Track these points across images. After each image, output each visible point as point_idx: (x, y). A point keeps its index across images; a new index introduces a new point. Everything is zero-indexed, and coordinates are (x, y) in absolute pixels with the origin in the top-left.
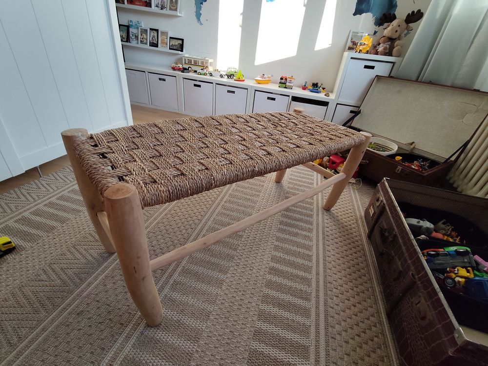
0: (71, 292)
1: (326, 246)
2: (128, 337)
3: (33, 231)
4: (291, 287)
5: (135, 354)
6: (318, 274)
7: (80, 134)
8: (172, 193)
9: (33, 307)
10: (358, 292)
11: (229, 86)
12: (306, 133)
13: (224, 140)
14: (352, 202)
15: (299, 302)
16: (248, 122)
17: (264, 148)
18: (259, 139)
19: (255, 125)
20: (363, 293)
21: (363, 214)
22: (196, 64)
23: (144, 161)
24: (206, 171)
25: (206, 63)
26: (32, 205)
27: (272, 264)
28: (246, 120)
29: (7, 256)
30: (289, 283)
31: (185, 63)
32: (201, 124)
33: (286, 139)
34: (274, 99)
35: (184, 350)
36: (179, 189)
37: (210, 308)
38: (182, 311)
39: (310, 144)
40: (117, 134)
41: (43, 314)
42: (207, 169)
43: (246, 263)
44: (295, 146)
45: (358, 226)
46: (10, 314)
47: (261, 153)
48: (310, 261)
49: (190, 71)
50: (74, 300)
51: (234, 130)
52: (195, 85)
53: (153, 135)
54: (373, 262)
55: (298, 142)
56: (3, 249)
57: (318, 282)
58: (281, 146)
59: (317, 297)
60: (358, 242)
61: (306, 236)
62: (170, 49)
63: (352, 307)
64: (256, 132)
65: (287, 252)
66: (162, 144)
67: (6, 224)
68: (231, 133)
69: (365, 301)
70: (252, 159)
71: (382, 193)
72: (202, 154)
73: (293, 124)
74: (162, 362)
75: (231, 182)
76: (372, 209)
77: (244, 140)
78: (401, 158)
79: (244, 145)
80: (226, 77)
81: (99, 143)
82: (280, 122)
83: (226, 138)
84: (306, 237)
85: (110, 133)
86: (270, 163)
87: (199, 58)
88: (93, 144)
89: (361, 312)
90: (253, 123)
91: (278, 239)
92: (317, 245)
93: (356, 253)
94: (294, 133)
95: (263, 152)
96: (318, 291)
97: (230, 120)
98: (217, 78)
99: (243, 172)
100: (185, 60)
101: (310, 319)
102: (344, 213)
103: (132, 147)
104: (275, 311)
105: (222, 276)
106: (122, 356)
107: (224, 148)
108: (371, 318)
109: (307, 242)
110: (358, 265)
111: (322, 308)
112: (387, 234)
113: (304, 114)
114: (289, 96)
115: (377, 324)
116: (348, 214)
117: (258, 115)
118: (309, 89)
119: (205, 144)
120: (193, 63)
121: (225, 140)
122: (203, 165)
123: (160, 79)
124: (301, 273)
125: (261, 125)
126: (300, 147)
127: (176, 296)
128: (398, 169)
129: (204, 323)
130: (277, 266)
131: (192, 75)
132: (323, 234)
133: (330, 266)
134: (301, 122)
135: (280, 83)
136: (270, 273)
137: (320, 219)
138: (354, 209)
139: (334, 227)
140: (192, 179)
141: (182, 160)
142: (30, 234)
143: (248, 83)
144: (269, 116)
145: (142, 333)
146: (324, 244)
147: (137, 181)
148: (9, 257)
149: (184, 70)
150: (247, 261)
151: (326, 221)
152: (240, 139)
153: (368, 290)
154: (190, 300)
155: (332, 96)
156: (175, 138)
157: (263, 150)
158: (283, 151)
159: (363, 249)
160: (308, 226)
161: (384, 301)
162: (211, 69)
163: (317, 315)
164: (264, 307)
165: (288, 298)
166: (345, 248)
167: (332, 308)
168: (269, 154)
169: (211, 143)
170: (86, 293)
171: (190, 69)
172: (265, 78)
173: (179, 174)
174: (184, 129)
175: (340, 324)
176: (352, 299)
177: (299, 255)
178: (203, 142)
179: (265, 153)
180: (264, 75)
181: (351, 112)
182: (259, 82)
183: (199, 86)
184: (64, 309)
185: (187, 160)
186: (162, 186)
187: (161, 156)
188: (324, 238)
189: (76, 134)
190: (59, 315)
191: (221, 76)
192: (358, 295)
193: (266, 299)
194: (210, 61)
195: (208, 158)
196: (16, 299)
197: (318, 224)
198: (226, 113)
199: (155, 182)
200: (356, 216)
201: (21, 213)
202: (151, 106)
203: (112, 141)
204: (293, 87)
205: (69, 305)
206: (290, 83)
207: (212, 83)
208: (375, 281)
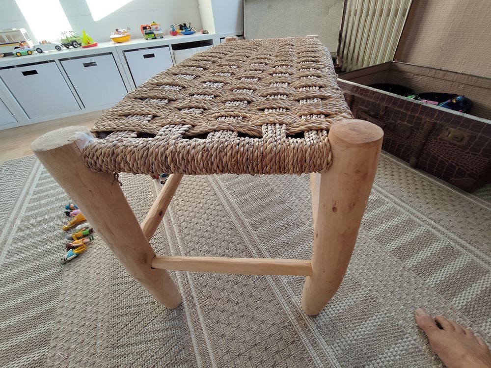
2: (314, 343)
5: (340, 346)
25: (18, 36)
34: (152, 56)
35: (363, 301)
74: (364, 325)
101: (388, 203)
106: (334, 361)
118: (181, 33)
135: (146, 34)
145: (319, 328)
155: (212, 32)
163: (387, 197)
180: (117, 30)
191: (58, 48)
204: (163, 36)
206: (157, 30)
207: (53, 61)
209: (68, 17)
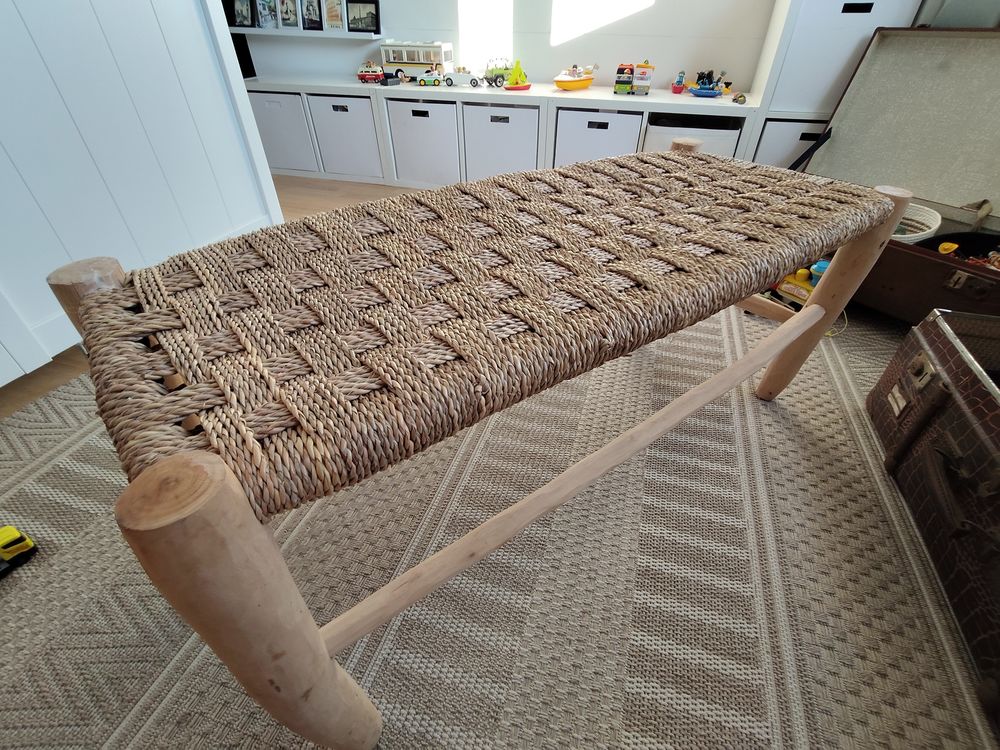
0: (161, 661)
1: (778, 502)
3: (77, 502)
4: (701, 625)
6: (766, 582)
7: (96, 276)
8: (355, 460)
9: (75, 707)
10: (884, 633)
11: (493, 105)
12: (726, 205)
13: (500, 254)
14: (827, 372)
15: (730, 667)
16: (559, 192)
17: (621, 266)
18: (598, 239)
19: (578, 199)
20: (901, 634)
21: (861, 405)
22: (412, 60)
23: (269, 348)
24: (458, 366)
25: (437, 54)
26: (74, 437)
27: (644, 560)
28: (554, 187)
29: (20, 570)
30: (695, 613)
31: (388, 62)
32: (432, 210)
33: (677, 230)
34: (604, 126)
36: (375, 445)
37: (497, 693)
38: (429, 704)
39: (750, 239)
40: (200, 264)
41: (98, 724)
42: (459, 358)
43: (576, 559)
44: (709, 251)
45: (853, 438)
46: (24, 727)
47: (616, 283)
48: (742, 545)
49: (401, 80)
50: (169, 682)
51: (525, 220)
52: (416, 113)
53: (302, 257)
54: (912, 540)
55: (716, 239)
56: (8, 557)
57: (770, 606)
58: (669, 256)
59: (776, 650)
60: (860, 482)
61: (721, 475)
62: (350, 30)
63: (877, 680)
64: (587, 219)
65: (680, 523)
66: (326, 285)
67: (19, 487)
68: (519, 229)
69: (910, 659)
70: (592, 308)
71: (931, 353)
72: (442, 307)
73: (682, 184)
75: (535, 388)
76: (897, 395)
77: (558, 246)
78: (956, 246)
79: (560, 264)
80: (486, 83)
81: (146, 298)
82: (644, 182)
83: (506, 246)
84: (722, 479)
85: (183, 265)
86: (648, 315)
87: (418, 43)
88: (130, 304)
89: (904, 694)
90: (574, 193)
91: (651, 488)
92: (754, 498)
93: (860, 516)
94: (691, 209)
95: (620, 279)
96: (774, 633)
97: (511, 190)
98: (464, 90)
99: (571, 356)
100: (387, 52)
101: (766, 720)
102: (812, 403)
103: (241, 303)
104: (668, 696)
105: (520, 601)
107: (503, 280)
108: (936, 712)
109: (726, 493)
110: (872, 550)
111: (793, 686)
112: (964, 473)
113: (701, 152)
114: (642, 113)
115: (957, 730)
116: (821, 406)
117: (583, 168)
118: (691, 91)
119: (450, 272)
120: (405, 60)
121: (505, 252)
122: (448, 345)
123: (336, 108)
124: (722, 583)
125: (598, 197)
126: (723, 253)
127: (411, 661)
128: (956, 277)
129: (488, 740)
130: (657, 564)
131: (405, 89)
132: (765, 466)
133: (797, 557)
134: (700, 174)
135: (617, 82)
136: (641, 586)
137: (751, 425)
138: (836, 393)
139: (790, 445)
140: (416, 402)
141: (383, 335)
142: (68, 510)
143: (539, 91)
144: (614, 169)
146: (770, 496)
147: (238, 431)
148: (24, 573)
149: (386, 79)
150: (579, 554)
151: (766, 430)
152: (546, 244)
153: (913, 626)
154: (447, 672)
155: (754, 102)
156: (362, 262)
157: (619, 273)
158: (679, 269)
159: (878, 504)
160: (722, 447)
161: (962, 658)
162: (448, 68)
163: (784, 706)
164: (635, 686)
165: (696, 656)
166: (830, 502)
167: (822, 683)
168: (638, 285)
169: (466, 268)
170: (195, 663)
171: (399, 74)
172: (579, 74)
173: (374, 386)
174: (386, 232)
175: (851, 735)
176: (871, 655)
177: (709, 530)
178: (442, 267)
179: (628, 284)
180: (575, 67)
181: (804, 137)
182: (565, 87)
183: (424, 114)
184: (147, 710)
185: (399, 332)
186: (319, 442)
187: (322, 323)
188: (768, 478)
189: (84, 278)
190: (135, 727)
191: (474, 83)
192: (887, 641)
193: (642, 663)
194: (446, 47)
195: (461, 317)
196: (38, 686)
197: (746, 441)
198: (496, 174)
199: (296, 426)
200: (843, 410)
201: (51, 458)
202: (322, 176)
203: (187, 289)
204: (650, 91)
205: (158, 698)
206: (642, 79)
207: (454, 103)
208: (927, 597)
209: (515, 32)
